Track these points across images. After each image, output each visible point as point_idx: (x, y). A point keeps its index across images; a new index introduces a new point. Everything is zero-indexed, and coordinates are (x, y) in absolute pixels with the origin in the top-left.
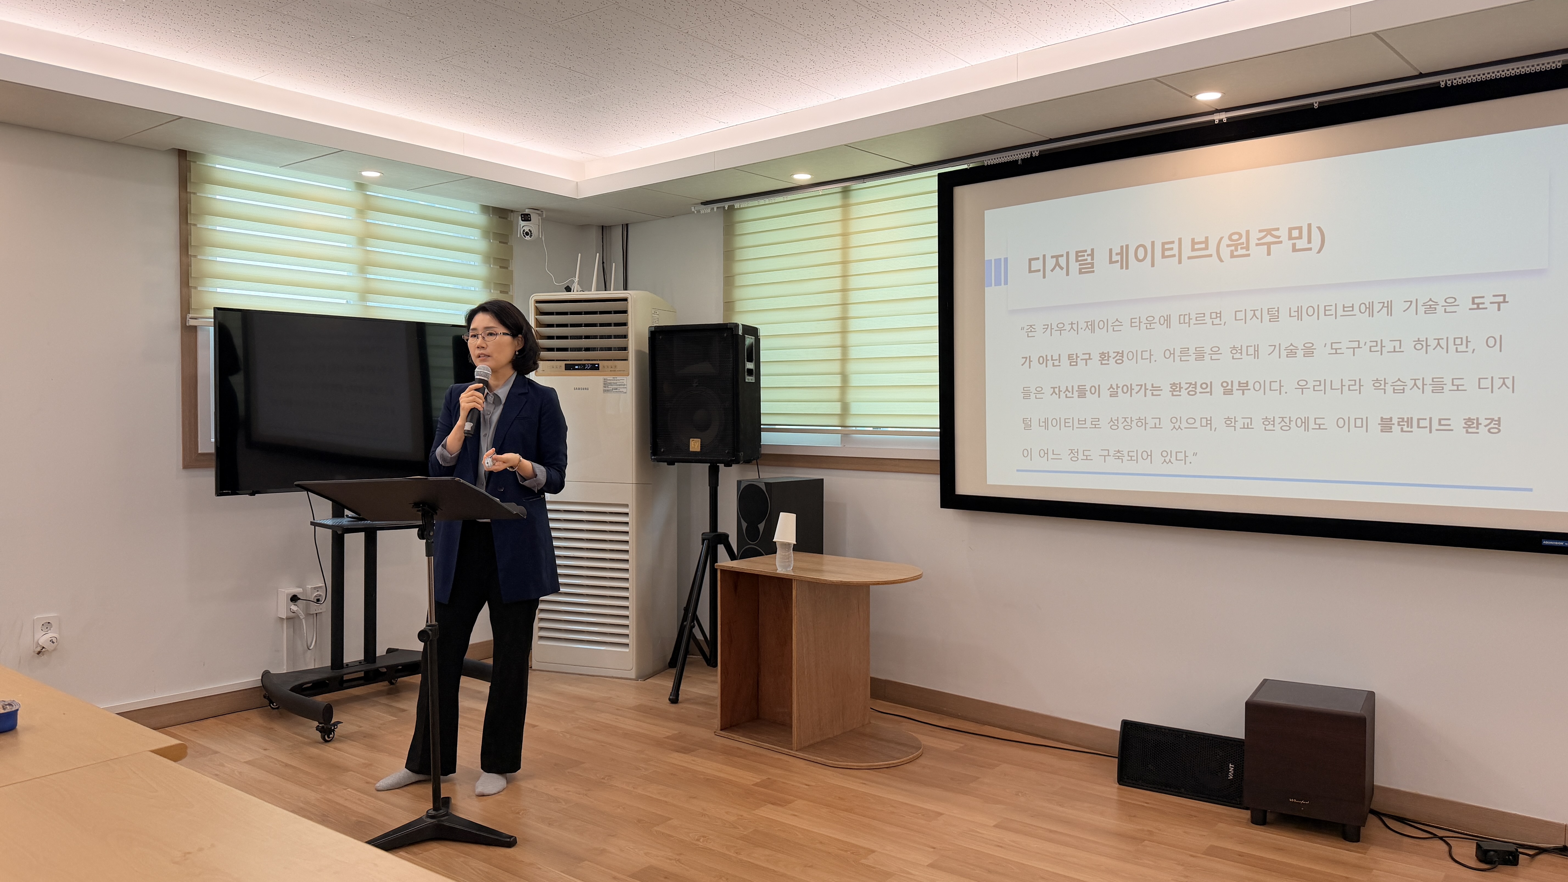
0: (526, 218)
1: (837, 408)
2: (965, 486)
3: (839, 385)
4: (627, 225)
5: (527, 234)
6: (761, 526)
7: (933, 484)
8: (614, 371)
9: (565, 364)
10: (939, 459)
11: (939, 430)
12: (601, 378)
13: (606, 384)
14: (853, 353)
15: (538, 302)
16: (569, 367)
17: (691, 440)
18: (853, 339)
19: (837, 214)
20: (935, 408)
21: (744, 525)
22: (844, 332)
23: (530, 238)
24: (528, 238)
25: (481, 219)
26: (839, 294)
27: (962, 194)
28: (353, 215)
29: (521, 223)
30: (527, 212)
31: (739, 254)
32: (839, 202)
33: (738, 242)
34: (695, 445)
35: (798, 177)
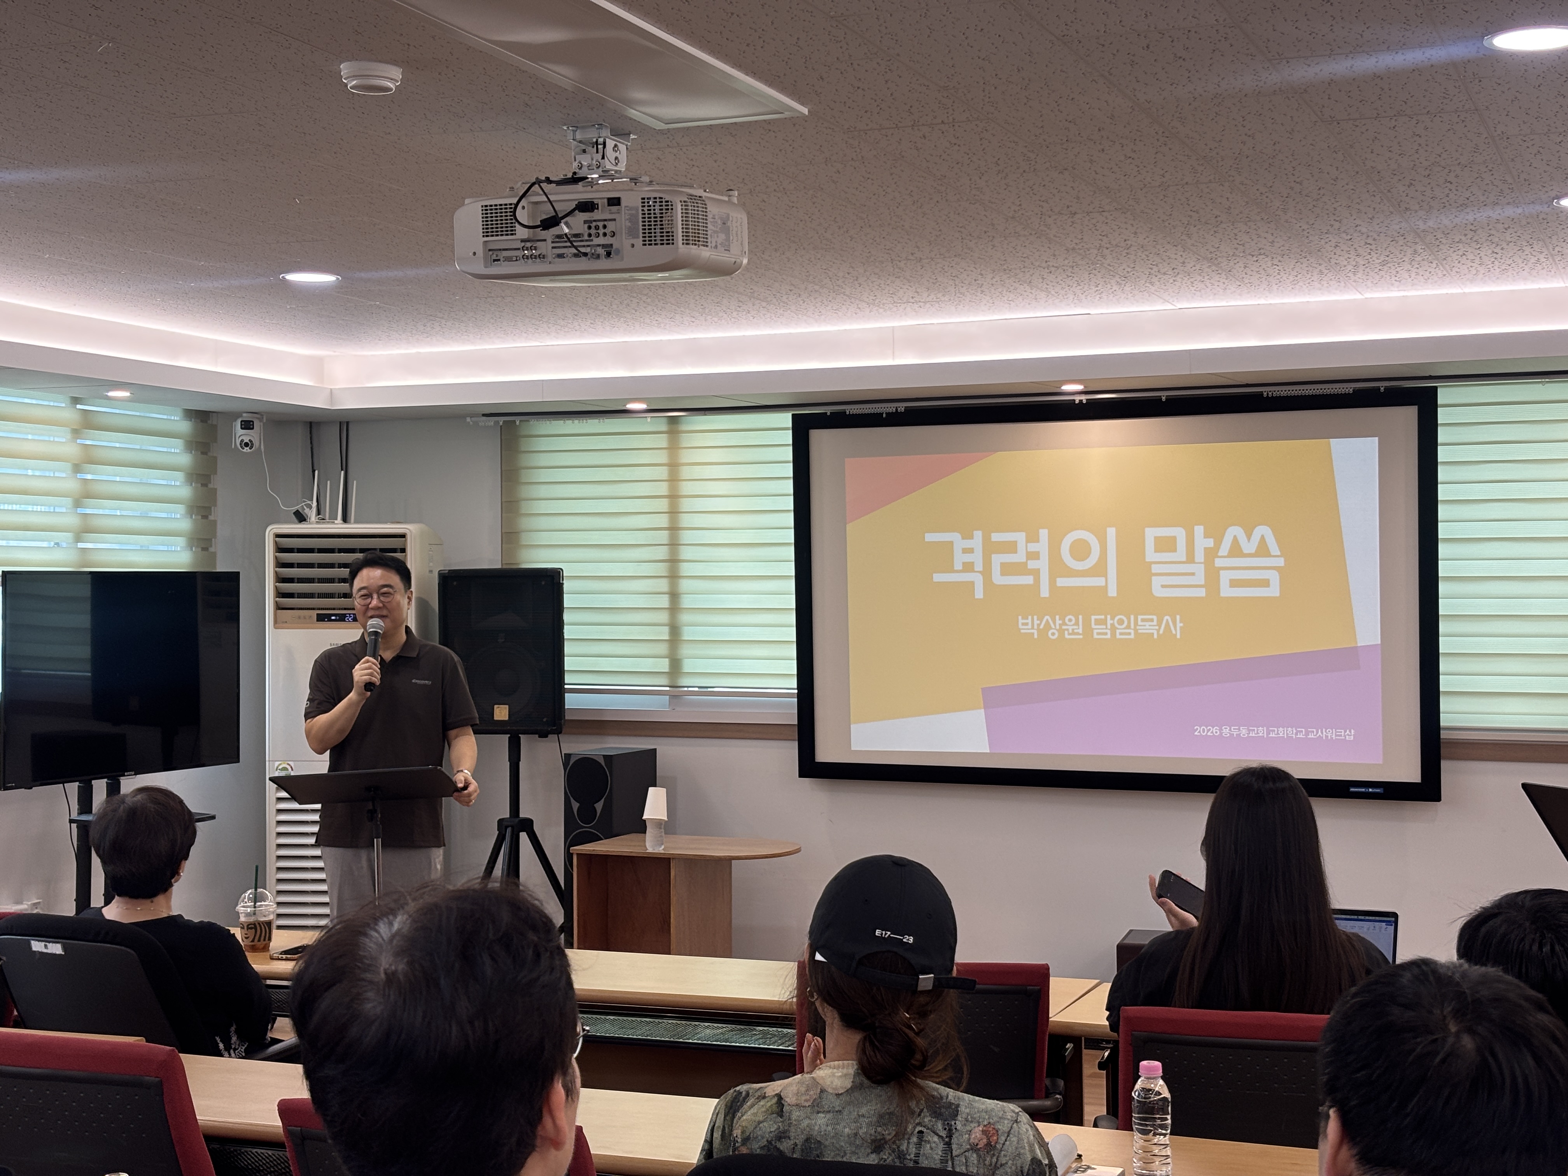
0: (247, 425)
1: (664, 665)
2: (825, 754)
3: (667, 637)
4: (348, 423)
5: (246, 445)
6: (599, 806)
7: (790, 751)
9: (317, 614)
10: (796, 723)
11: (796, 691)
14: (687, 602)
15: (278, 536)
16: (321, 618)
17: (496, 706)
18: (685, 585)
19: (662, 441)
20: (792, 667)
21: (575, 805)
22: (674, 576)
23: (249, 450)
24: (247, 450)
25: (185, 426)
26: (666, 532)
27: (819, 438)
28: (69, 436)
29: (241, 434)
30: (246, 417)
31: (526, 475)
32: (664, 427)
33: (525, 460)
34: (501, 713)
35: (631, 406)
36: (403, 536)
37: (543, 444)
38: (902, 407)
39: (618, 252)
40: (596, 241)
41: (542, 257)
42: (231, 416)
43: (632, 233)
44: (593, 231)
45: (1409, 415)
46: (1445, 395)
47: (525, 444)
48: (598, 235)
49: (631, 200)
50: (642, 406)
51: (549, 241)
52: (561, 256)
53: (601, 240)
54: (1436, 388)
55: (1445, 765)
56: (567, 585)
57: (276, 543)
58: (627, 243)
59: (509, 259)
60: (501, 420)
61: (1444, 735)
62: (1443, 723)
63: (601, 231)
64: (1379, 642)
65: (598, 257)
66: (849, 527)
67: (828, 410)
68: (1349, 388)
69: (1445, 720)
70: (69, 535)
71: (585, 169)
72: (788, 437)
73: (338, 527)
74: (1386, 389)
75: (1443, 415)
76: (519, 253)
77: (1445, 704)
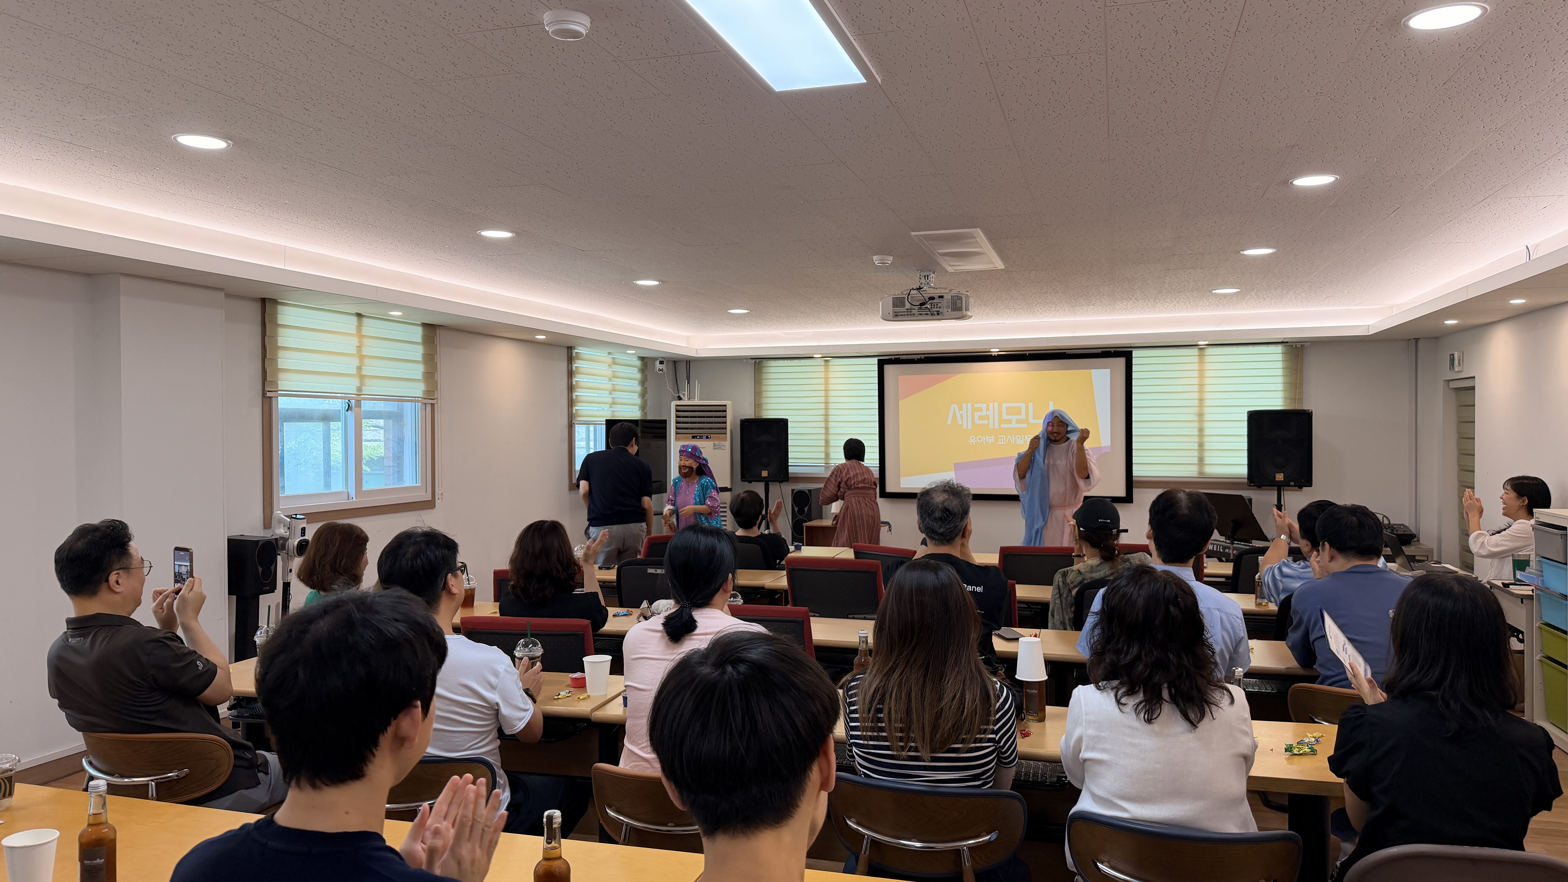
0: (661, 363)
1: (823, 455)
2: (889, 489)
3: (824, 445)
4: (689, 361)
5: (661, 370)
6: (806, 509)
8: (718, 439)
12: (712, 442)
13: (714, 445)
14: (831, 431)
15: (677, 406)
16: (693, 437)
17: (763, 471)
18: (831, 425)
19: (822, 369)
21: (796, 509)
22: (826, 421)
24: (661, 372)
25: (638, 363)
26: (824, 404)
27: (888, 369)
28: (608, 367)
29: (658, 365)
30: (661, 360)
31: (764, 382)
32: (823, 363)
33: (764, 376)
34: (765, 474)
35: (815, 356)
36: (725, 406)
37: (772, 370)
38: (923, 356)
39: (941, 313)
40: (934, 310)
41: (914, 314)
42: (655, 359)
43: (948, 307)
44: (933, 306)
45: (1121, 362)
46: (1135, 353)
47: (764, 370)
48: (934, 308)
49: (947, 297)
50: (820, 356)
51: (917, 309)
52: (921, 314)
53: (936, 309)
54: (1132, 351)
55: (1134, 490)
56: (790, 425)
57: (676, 408)
58: (946, 310)
59: (902, 315)
60: (758, 361)
61: (1134, 479)
62: (1134, 475)
63: (936, 306)
64: (1110, 445)
65: (934, 315)
66: (900, 402)
67: (893, 357)
68: (1099, 351)
69: (1135, 473)
70: (608, 405)
71: (923, 285)
72: (876, 368)
73: (696, 402)
74: (1114, 351)
75: (1134, 361)
76: (906, 313)
77: (1135, 467)
